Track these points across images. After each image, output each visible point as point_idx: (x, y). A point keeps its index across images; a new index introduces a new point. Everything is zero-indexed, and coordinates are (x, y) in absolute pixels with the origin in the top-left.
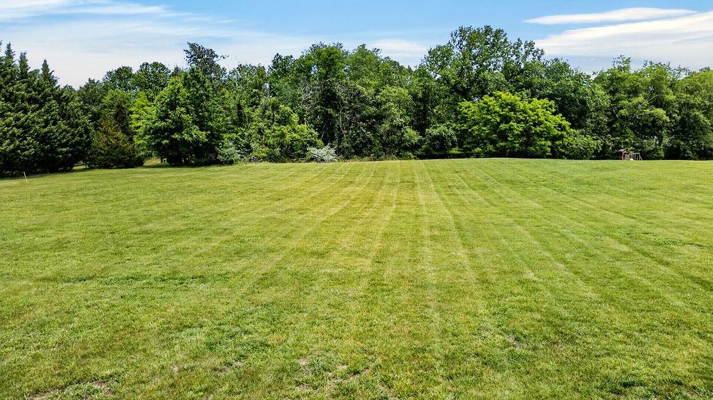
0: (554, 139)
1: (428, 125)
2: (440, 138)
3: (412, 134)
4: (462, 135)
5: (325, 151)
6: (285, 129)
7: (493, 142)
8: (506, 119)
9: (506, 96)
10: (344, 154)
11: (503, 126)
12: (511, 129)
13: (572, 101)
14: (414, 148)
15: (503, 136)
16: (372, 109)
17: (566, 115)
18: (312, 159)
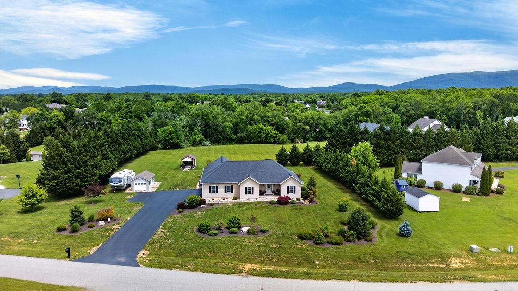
0: (274, 137)
1: (238, 133)
2: (242, 137)
3: (233, 136)
4: (248, 136)
5: (207, 143)
6: (196, 136)
7: (257, 139)
8: (260, 132)
9: (260, 125)
10: (213, 143)
11: (259, 134)
12: (261, 135)
13: (280, 125)
14: (233, 140)
15: (259, 137)
16: (221, 129)
17: (278, 130)
18: (204, 145)
